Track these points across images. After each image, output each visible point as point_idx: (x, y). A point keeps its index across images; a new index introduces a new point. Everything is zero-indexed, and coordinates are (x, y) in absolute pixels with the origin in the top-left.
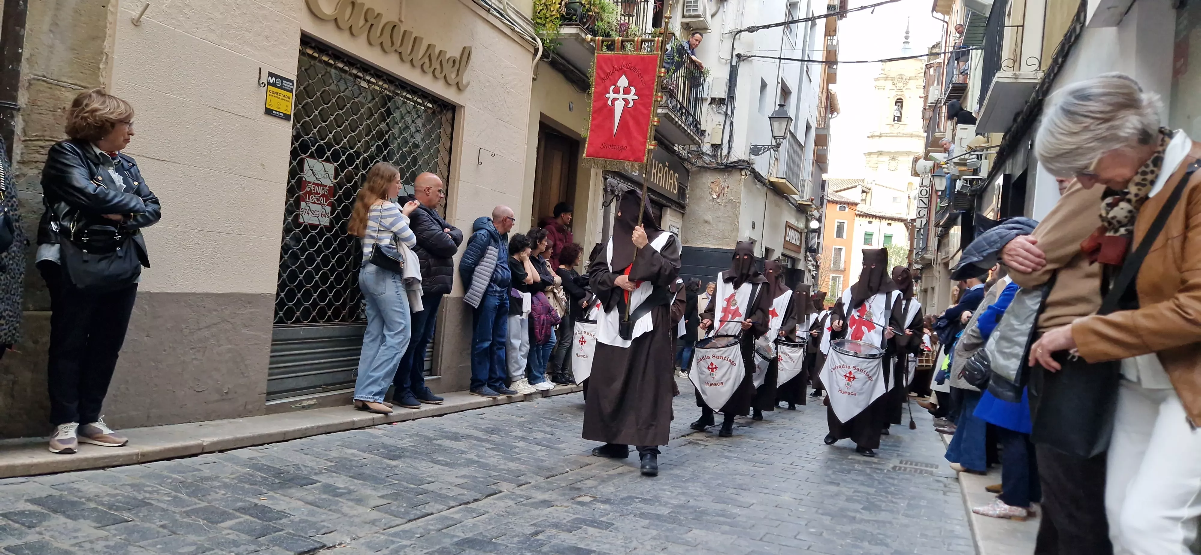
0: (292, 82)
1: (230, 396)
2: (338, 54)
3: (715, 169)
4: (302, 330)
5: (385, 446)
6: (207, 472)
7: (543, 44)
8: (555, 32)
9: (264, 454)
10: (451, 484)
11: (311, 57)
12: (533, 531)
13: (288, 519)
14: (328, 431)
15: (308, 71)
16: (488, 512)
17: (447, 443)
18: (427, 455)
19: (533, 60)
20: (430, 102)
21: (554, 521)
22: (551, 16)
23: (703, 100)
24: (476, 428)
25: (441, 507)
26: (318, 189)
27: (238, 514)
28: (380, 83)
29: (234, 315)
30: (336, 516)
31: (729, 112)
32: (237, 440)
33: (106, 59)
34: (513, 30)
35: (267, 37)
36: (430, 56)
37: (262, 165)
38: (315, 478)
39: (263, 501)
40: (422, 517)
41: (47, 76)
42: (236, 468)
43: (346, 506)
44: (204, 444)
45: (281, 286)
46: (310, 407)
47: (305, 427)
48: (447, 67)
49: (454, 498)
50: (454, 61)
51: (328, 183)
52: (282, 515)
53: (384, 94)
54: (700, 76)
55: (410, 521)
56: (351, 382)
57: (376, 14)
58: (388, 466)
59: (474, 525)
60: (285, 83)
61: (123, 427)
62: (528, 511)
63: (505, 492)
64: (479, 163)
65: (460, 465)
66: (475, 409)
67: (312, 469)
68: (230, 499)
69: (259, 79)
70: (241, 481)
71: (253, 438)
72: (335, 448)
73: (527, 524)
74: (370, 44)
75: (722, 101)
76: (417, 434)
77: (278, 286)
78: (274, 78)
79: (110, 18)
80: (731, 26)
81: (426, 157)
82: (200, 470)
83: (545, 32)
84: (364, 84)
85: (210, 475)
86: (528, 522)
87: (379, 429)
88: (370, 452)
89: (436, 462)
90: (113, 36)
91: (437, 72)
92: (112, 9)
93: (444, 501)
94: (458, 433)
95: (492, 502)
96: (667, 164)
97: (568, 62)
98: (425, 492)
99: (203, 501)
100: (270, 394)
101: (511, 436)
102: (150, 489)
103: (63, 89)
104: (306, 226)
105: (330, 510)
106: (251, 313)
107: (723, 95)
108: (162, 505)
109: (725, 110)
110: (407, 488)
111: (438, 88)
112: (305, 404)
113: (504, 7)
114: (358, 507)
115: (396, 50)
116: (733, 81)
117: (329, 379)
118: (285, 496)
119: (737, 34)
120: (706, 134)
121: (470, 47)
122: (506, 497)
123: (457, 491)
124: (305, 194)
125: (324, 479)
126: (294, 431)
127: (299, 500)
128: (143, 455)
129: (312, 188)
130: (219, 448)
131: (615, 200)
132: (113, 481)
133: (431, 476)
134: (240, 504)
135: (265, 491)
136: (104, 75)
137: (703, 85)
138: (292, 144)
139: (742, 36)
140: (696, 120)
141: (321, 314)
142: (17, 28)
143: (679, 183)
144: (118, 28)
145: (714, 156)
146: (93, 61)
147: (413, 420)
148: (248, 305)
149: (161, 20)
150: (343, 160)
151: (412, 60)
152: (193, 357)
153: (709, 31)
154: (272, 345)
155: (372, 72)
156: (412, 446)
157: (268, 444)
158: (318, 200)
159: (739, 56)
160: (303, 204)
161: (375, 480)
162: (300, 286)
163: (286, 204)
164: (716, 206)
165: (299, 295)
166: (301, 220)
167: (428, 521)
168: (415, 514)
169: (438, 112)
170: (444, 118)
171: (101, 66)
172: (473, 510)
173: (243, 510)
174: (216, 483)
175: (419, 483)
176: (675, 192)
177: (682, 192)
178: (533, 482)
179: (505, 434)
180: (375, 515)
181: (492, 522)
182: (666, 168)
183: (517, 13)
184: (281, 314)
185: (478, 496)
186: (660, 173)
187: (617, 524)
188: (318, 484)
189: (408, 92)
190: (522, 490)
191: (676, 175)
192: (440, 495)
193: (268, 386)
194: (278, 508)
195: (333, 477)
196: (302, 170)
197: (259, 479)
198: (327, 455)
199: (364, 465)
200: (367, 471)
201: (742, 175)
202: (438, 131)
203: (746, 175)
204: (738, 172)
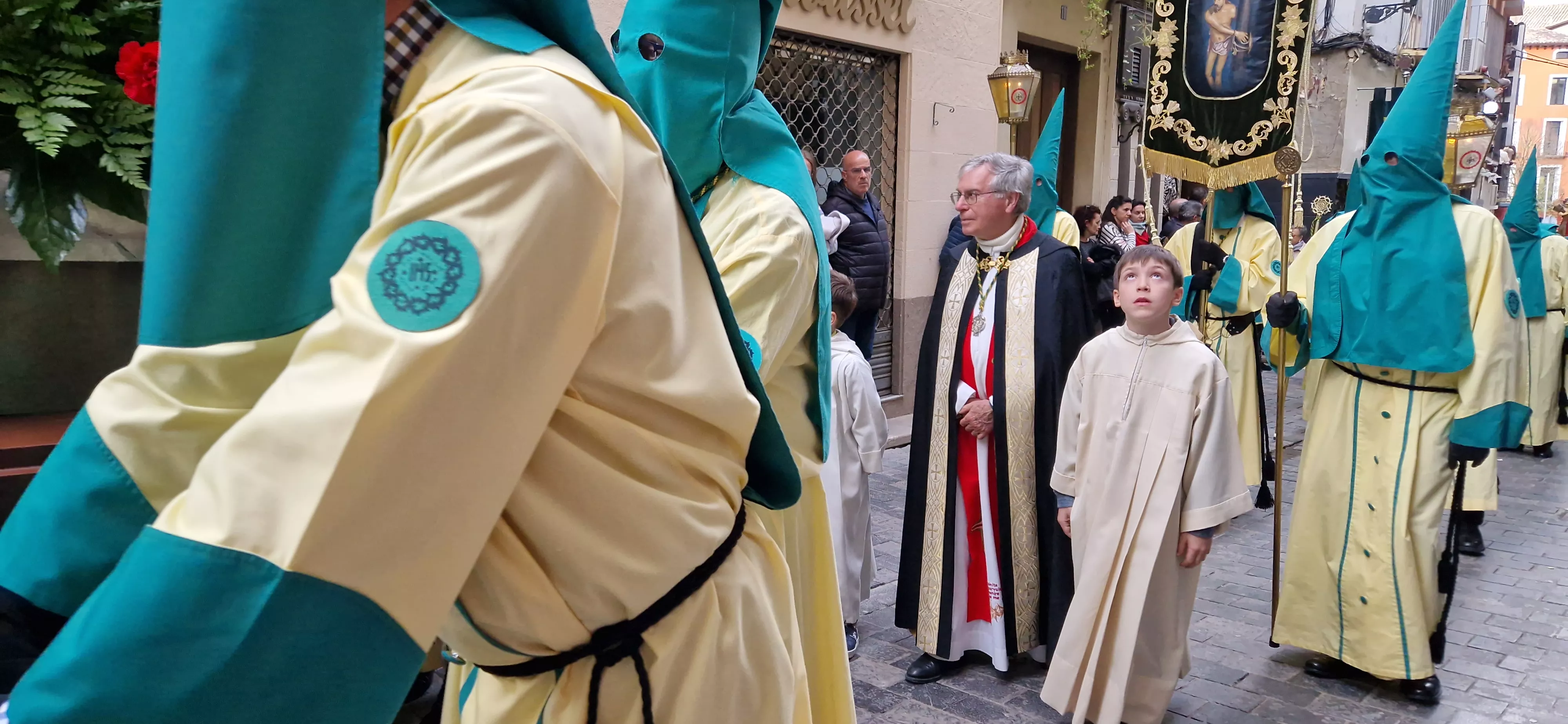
28: (804, 48)
36: (861, 1)
48: (885, 8)
64: (934, 123)
81: (866, 129)
91: (872, 19)
111: (875, 39)
115: (818, 5)
151: (839, 12)
169: (878, 66)
170: (885, 72)
201: (1349, 57)
202: (880, 92)
203: (1357, 57)
204: (1343, 54)
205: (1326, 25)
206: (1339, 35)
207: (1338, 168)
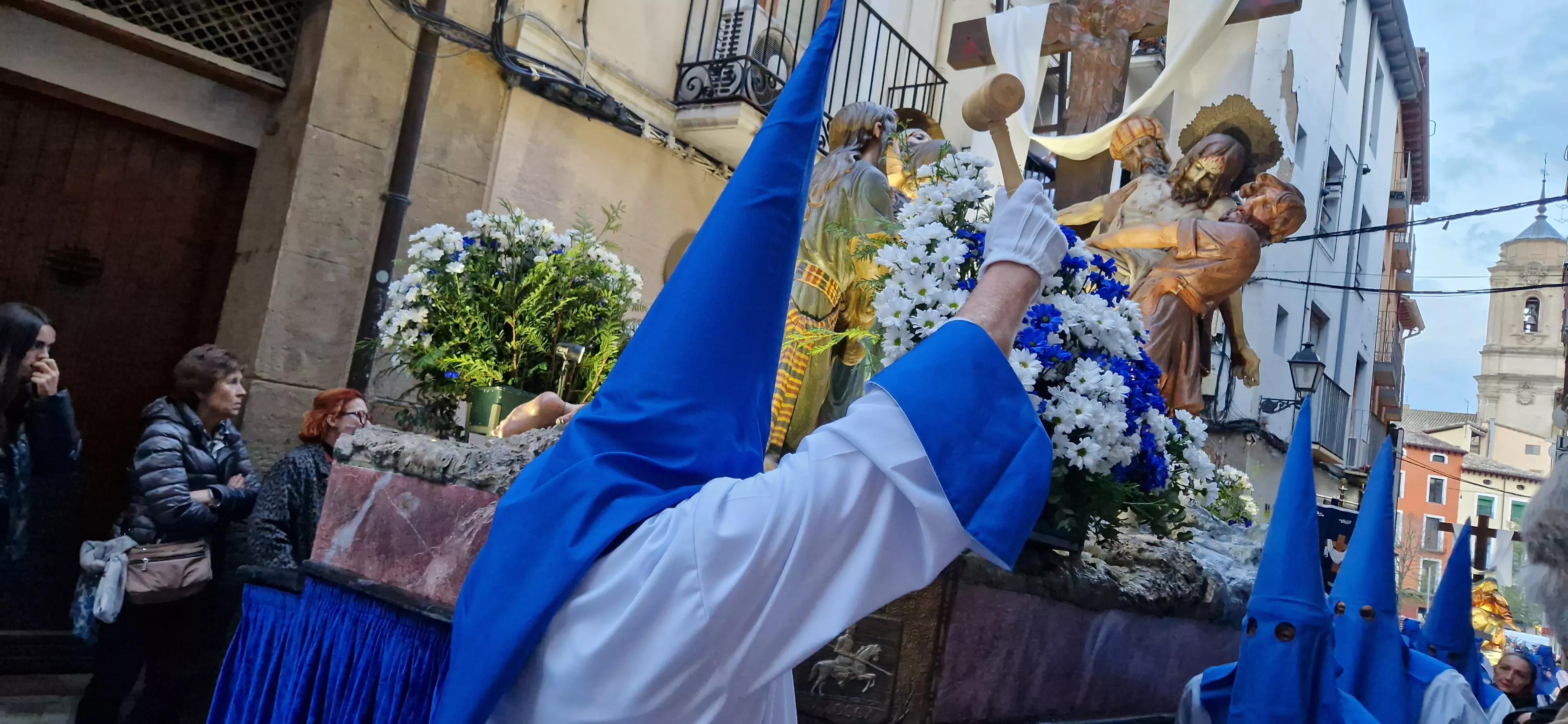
109: (1221, 350)
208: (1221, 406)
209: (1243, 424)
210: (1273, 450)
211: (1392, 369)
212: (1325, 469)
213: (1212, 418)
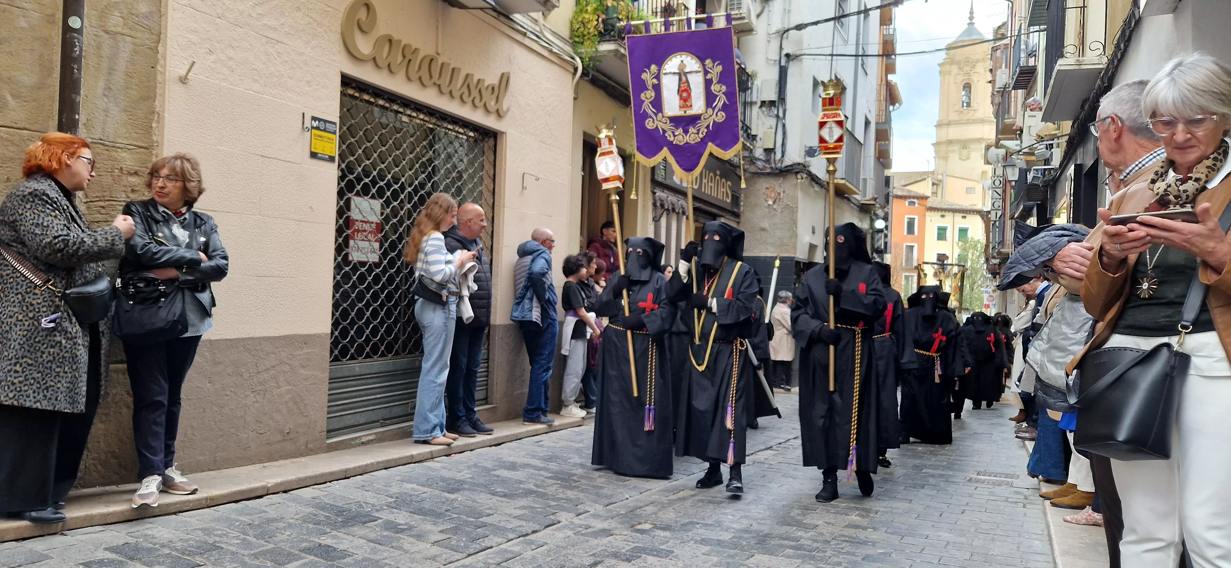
0: (334, 123)
1: (291, 436)
2: (378, 92)
3: (769, 174)
4: (358, 366)
5: (443, 479)
6: (272, 514)
7: (582, 62)
8: (594, 49)
9: (326, 493)
10: (510, 515)
11: (352, 96)
12: (592, 562)
13: (350, 558)
14: (387, 466)
15: (351, 111)
16: (546, 544)
17: (505, 473)
18: (485, 486)
19: (573, 79)
20: (471, 130)
21: (614, 550)
22: (589, 33)
23: (752, 103)
24: (534, 457)
25: (500, 540)
26: (366, 227)
27: (303, 555)
28: (422, 116)
29: (291, 356)
30: (398, 552)
31: (781, 115)
32: (300, 480)
33: (158, 118)
34: (551, 51)
35: (308, 82)
36: (468, 86)
37: (311, 208)
38: (377, 515)
39: (327, 541)
40: (482, 551)
41: (102, 138)
42: (300, 508)
43: (407, 542)
44: (269, 485)
45: (335, 324)
46: (369, 442)
47: (365, 463)
48: (486, 95)
49: (513, 530)
50: (493, 88)
51: (375, 218)
52: (345, 554)
53: (425, 127)
54: (748, 80)
55: (469, 555)
56: (409, 416)
57: (413, 48)
58: (447, 499)
59: (534, 558)
60: (329, 127)
61: (191, 471)
62: (587, 541)
63: (564, 522)
64: (524, 188)
65: (518, 496)
66: (533, 436)
67: (373, 505)
68: (295, 540)
69: (303, 123)
70: (305, 521)
71: (315, 477)
72: (394, 484)
73: (586, 555)
74: (409, 79)
75: (772, 103)
76: (475, 466)
77: (332, 325)
78: (317, 122)
79: (159, 78)
80: (777, 25)
81: (470, 186)
82: (266, 512)
83: (583, 50)
84: (405, 119)
85: (275, 516)
86: (587, 552)
87: (438, 462)
88: (429, 486)
89: (494, 494)
90: (163, 95)
91: (477, 102)
92: (160, 69)
93: (503, 534)
94: (516, 463)
95: (551, 532)
96: (718, 172)
97: (609, 78)
98: (484, 525)
99: (269, 542)
100: (330, 432)
101: (569, 463)
102: (219, 532)
103: (120, 150)
104: (355, 263)
105: (392, 547)
106: (308, 353)
107: (773, 97)
108: (231, 548)
109: (776, 112)
110: (466, 521)
111: (478, 117)
112: (364, 440)
113: (541, 29)
114: (420, 543)
115: (435, 84)
116: (783, 82)
117: (386, 414)
118: (348, 534)
119: (784, 33)
120: (758, 138)
121: (509, 73)
122: (565, 527)
123: (516, 523)
124: (353, 233)
125: (385, 515)
126: (355, 468)
127: (361, 538)
128: (212, 499)
129: (360, 226)
130: (283, 489)
131: (665, 214)
132: (185, 526)
133: (490, 508)
134: (305, 545)
135: (328, 530)
136: (157, 134)
137: (751, 88)
138: (339, 184)
139: (790, 35)
140: (746, 126)
141: (375, 350)
142: (74, 96)
143: (732, 191)
144: (167, 86)
145: (768, 161)
146: (146, 121)
147: (471, 450)
148: (304, 346)
149: (207, 75)
150: (388, 197)
151: (451, 92)
152: (254, 400)
153: (754, 33)
154: (329, 383)
155: (412, 107)
156: (471, 478)
157: (330, 482)
158: (366, 237)
159: (788, 55)
160: (351, 242)
161: (434, 514)
162: (352, 323)
163: (336, 243)
164: (773, 212)
165: (352, 332)
166: (350, 258)
167: (487, 554)
168: (475, 548)
169: (480, 140)
170: (486, 145)
171: (154, 125)
172: (532, 542)
173: (308, 551)
174: (281, 525)
175: (477, 516)
176: (729, 201)
177: (736, 200)
178: (592, 511)
179: (563, 460)
180: (435, 550)
181: (552, 553)
182: (718, 177)
183: (554, 33)
184: (336, 352)
185: (537, 527)
186: (711, 182)
187: (676, 552)
188: (379, 521)
189: (449, 123)
190: (581, 519)
191: (729, 183)
192: (499, 528)
193: (328, 424)
194: (341, 547)
195: (393, 513)
196: (349, 209)
197: (322, 518)
198: (387, 491)
199: (423, 500)
200: (427, 505)
201: (797, 179)
202: (481, 159)
203: (802, 178)
204: (794, 176)
205: (783, 156)
206: (790, 163)
207: (795, 253)
208: (779, 156)
209: (794, 167)
210: (815, 185)
211: (886, 127)
212: (848, 199)
213: (773, 165)
